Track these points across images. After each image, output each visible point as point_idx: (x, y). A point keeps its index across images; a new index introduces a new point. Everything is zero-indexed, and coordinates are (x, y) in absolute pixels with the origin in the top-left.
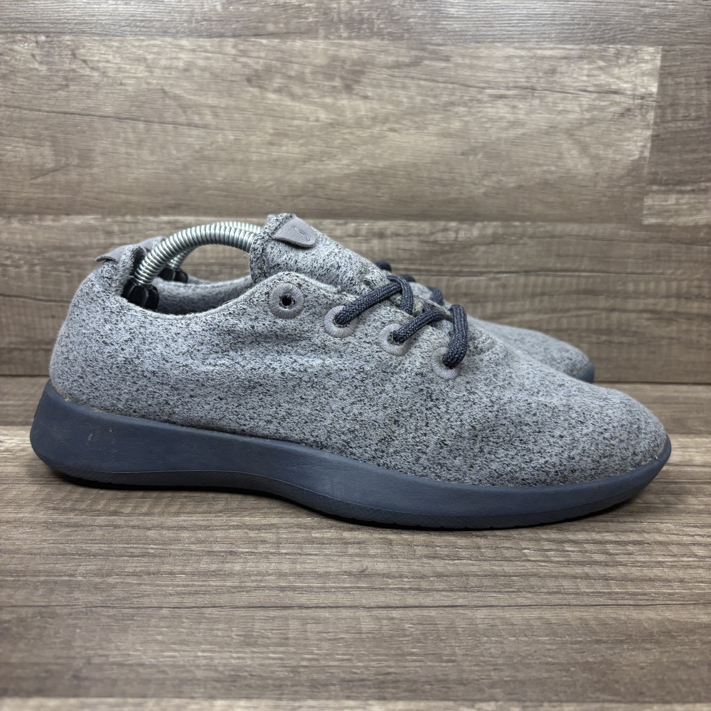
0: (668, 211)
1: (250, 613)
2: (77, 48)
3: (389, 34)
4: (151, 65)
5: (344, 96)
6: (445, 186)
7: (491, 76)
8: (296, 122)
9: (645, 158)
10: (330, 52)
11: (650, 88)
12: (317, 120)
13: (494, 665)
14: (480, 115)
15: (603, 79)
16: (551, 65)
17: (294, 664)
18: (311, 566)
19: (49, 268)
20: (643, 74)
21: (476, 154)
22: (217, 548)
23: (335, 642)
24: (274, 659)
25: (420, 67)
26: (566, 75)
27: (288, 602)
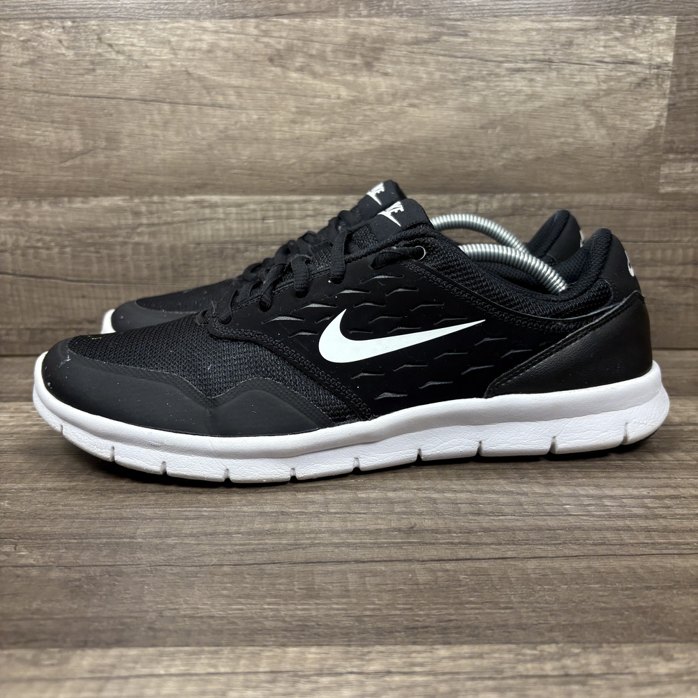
0: (685, 179)
1: (309, 568)
2: (103, 32)
3: (407, 9)
4: (175, 48)
5: (365, 73)
6: (465, 159)
7: (508, 49)
8: (318, 100)
9: (661, 127)
10: (350, 30)
11: (665, 58)
12: (339, 98)
13: (550, 611)
14: (498, 89)
15: (620, 50)
16: (568, 38)
17: (358, 614)
18: (361, 523)
20: (659, 44)
21: (495, 128)
22: (268, 509)
23: (395, 593)
24: (338, 609)
25: (438, 43)
26: (583, 46)
27: (343, 557)
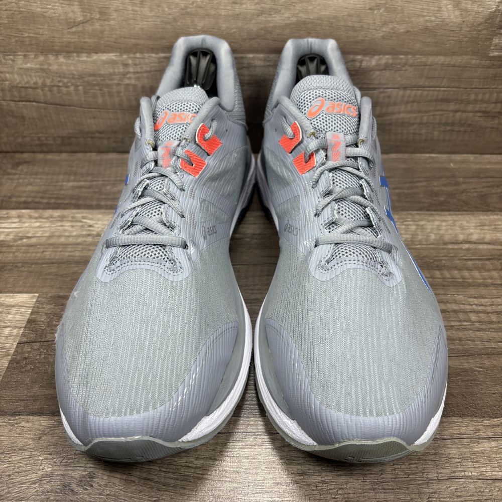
19: (88, 88)
